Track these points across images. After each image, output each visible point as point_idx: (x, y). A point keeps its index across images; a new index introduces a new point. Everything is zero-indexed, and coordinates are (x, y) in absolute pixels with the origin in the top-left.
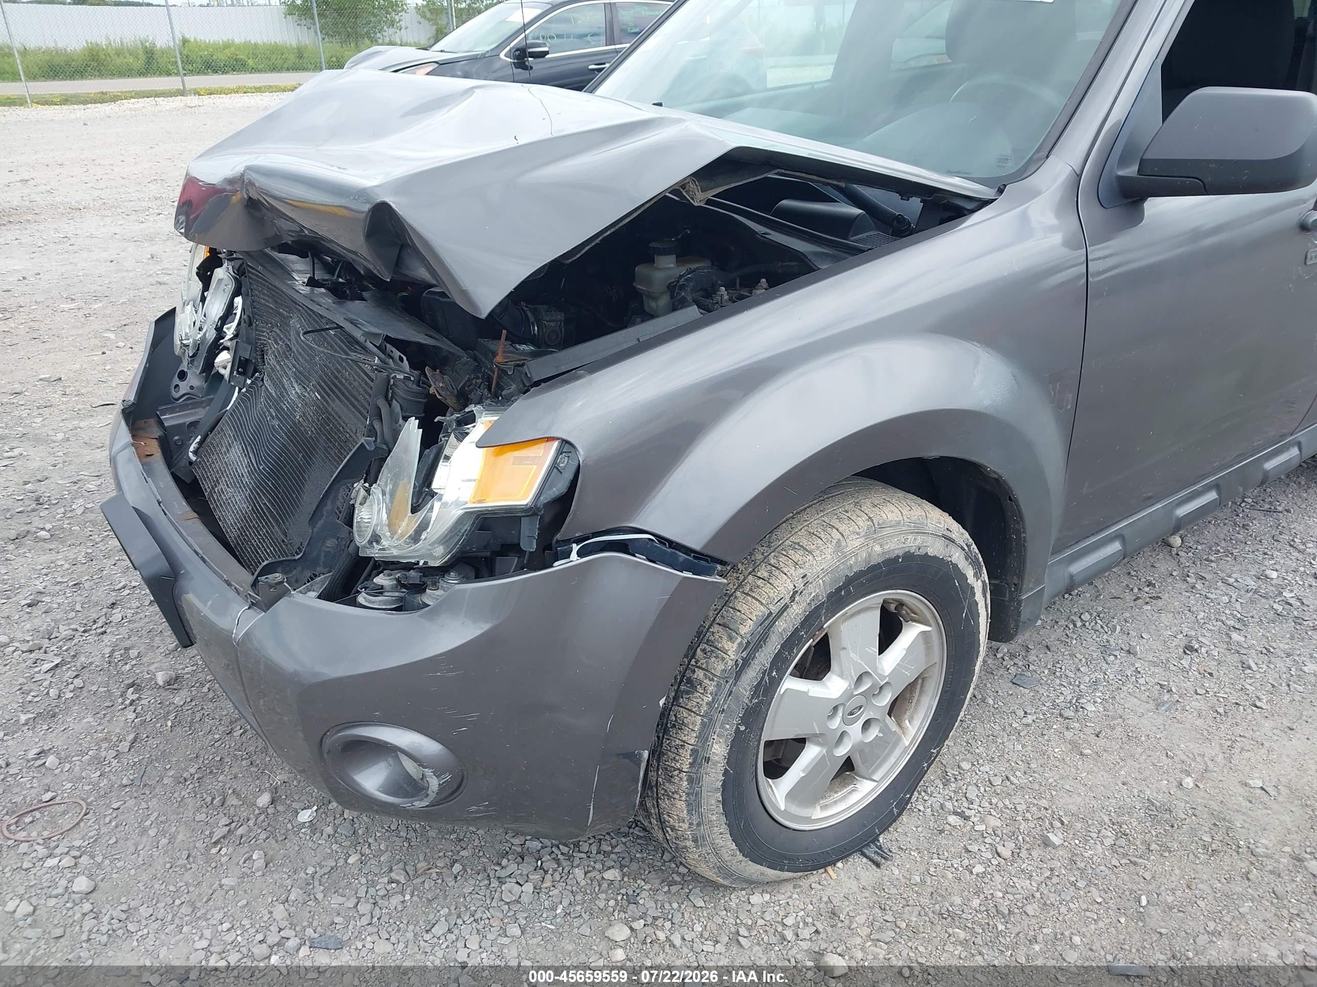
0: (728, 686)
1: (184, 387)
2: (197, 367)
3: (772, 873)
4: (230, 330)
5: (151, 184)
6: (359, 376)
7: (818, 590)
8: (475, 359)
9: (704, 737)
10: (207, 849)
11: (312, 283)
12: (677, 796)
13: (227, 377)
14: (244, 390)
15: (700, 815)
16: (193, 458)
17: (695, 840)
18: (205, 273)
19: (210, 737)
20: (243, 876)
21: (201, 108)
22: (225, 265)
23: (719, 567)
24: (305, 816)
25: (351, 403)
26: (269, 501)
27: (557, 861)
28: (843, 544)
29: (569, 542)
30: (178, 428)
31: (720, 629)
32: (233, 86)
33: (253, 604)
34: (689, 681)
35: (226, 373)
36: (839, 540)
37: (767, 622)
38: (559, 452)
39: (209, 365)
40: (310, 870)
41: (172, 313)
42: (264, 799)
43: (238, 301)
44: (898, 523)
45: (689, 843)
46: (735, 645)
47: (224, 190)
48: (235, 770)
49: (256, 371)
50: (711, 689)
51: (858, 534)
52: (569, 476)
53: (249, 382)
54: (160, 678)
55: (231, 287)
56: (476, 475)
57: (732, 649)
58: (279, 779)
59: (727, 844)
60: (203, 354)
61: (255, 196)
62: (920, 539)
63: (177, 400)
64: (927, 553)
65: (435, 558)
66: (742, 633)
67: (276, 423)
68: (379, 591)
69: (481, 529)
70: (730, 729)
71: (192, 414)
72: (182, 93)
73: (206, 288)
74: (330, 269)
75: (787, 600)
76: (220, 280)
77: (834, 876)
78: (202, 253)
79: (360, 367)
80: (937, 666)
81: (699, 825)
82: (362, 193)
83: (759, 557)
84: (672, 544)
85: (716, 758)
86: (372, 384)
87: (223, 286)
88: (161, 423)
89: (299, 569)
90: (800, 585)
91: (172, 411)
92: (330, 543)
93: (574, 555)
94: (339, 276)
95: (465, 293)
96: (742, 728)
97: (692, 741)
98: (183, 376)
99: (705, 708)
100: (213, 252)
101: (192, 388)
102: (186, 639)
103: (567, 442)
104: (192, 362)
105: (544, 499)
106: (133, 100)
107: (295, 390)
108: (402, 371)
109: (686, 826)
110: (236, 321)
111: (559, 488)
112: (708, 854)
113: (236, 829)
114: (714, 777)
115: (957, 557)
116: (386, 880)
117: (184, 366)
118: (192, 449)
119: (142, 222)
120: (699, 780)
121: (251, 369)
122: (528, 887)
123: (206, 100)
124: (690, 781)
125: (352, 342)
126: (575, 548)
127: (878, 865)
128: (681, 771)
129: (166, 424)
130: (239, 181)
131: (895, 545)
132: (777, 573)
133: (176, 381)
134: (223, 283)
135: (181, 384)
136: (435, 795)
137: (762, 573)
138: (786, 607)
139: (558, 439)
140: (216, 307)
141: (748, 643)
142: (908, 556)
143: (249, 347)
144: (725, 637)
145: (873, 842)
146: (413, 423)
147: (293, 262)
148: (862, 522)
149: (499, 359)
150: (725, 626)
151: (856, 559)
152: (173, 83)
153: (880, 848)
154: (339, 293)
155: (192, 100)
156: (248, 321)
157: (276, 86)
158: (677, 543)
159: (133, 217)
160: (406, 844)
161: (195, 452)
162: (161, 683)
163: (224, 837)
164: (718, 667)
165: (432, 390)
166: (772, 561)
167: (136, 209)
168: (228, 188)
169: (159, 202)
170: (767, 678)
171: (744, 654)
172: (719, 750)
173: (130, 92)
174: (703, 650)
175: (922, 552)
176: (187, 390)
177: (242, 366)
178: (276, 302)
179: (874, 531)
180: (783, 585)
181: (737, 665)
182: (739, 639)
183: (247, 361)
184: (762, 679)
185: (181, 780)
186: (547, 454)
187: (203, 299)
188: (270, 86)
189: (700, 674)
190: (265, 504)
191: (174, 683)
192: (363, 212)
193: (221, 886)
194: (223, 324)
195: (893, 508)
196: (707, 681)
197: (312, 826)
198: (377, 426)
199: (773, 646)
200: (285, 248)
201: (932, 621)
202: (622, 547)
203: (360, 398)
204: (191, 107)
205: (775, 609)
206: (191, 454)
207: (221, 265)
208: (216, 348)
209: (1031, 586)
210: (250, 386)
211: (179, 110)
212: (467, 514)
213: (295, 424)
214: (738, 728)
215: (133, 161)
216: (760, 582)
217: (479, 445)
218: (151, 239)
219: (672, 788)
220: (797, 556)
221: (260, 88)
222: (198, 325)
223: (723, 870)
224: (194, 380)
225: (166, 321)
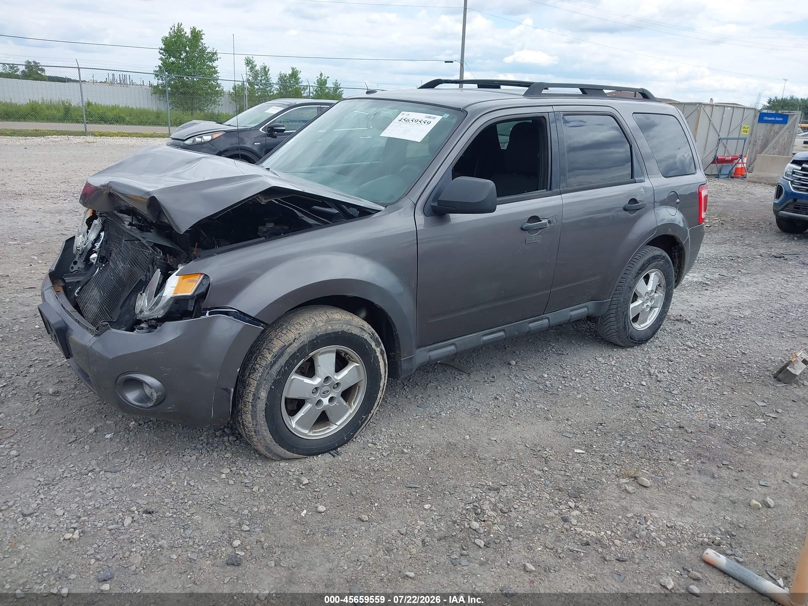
0: (267, 370)
1: (76, 268)
2: (82, 259)
3: (289, 454)
4: (98, 245)
5: (62, 184)
6: (144, 257)
7: (305, 339)
8: (188, 254)
9: (258, 389)
10: (66, 445)
11: (130, 224)
12: (248, 412)
13: (94, 263)
14: (101, 269)
15: (257, 421)
16: (77, 295)
17: (255, 432)
18: (89, 222)
19: (71, 411)
20: (80, 453)
21: (95, 144)
22: (98, 219)
23: (262, 324)
24: (108, 436)
25: (141, 267)
26: (107, 307)
27: (208, 451)
28: (316, 324)
29: (206, 309)
30: (70, 283)
31: (266, 350)
32: (115, 131)
33: (96, 334)
34: (254, 369)
35: (94, 262)
36: (314, 322)
37: (283, 348)
38: (203, 278)
39: (87, 259)
40: (108, 452)
41: (73, 238)
42: (92, 430)
43: (102, 234)
44: (340, 320)
45: (253, 433)
46: (271, 356)
47: (101, 189)
48: (81, 422)
49: (107, 261)
50: (261, 371)
51: (322, 321)
52: (206, 286)
53: (104, 265)
54: (51, 392)
55: (100, 227)
56: (175, 285)
57: (269, 357)
58: (99, 425)
59: (268, 436)
60: (85, 254)
61: (112, 192)
62: (349, 327)
63: (72, 273)
64: (352, 333)
65: (160, 314)
66: (274, 351)
67: (112, 278)
68: (142, 328)
69: (176, 303)
70: (268, 387)
71: (77, 278)
72: (84, 134)
73: (89, 228)
74: (139, 221)
75: (292, 341)
76: (96, 224)
77: (316, 459)
78: (89, 214)
79: (144, 254)
80: (363, 381)
81: (256, 425)
82: (148, 193)
83: (284, 327)
84: (244, 314)
85: (262, 398)
86: (147, 259)
87: (96, 227)
88: (64, 281)
89: (115, 325)
90: (297, 336)
91: (69, 276)
92: (127, 316)
93: (207, 314)
94: (142, 223)
95: (176, 226)
96: (273, 387)
97: (253, 391)
98: (75, 263)
99: (258, 378)
100: (94, 212)
101: (79, 268)
102: (68, 355)
103: (206, 275)
104: (80, 257)
105: (196, 293)
106: (54, 136)
107: (121, 265)
108: (159, 256)
109: (251, 425)
110: (101, 242)
111: (203, 290)
112: (261, 439)
113: (79, 439)
114: (261, 405)
115: (366, 336)
116: (138, 455)
117: (76, 259)
118: (76, 292)
119: (56, 204)
120: (256, 406)
121: (105, 261)
122: (194, 457)
123: (99, 139)
124: (252, 406)
125: (143, 246)
126: (208, 312)
127: (334, 456)
128: (249, 402)
129: (66, 281)
130: (107, 186)
131: (338, 327)
132: (289, 332)
133: (72, 265)
134: (97, 226)
135: (74, 266)
136: (155, 401)
137: (284, 332)
138: (291, 344)
139: (203, 274)
140: (92, 236)
141: (276, 355)
142: (343, 332)
143: (105, 252)
144: (268, 353)
145: (335, 450)
146: (159, 270)
147: (126, 218)
148: (324, 318)
149: (194, 253)
150: (268, 349)
151: (321, 330)
152: (79, 127)
153: (337, 452)
154: (141, 229)
155: (90, 139)
156: (106, 241)
157: (141, 133)
158: (247, 315)
159: (51, 201)
160: (148, 445)
161: (78, 293)
162: (51, 393)
163: (74, 441)
164: (264, 363)
165: (168, 262)
166: (288, 328)
167: (52, 196)
168: (103, 188)
169: (66, 194)
170: (283, 369)
171: (274, 359)
172: (263, 394)
173: (53, 131)
174: (260, 358)
175: (350, 332)
176: (77, 269)
177: (102, 259)
178: (117, 233)
179: (329, 321)
180: (291, 336)
181: (271, 363)
182: (273, 354)
183: (104, 257)
184: (281, 369)
185: (58, 424)
186: (199, 279)
187: (88, 232)
188: (137, 133)
189: (258, 366)
190: (105, 308)
191: (56, 394)
192: (146, 199)
193: (71, 455)
194: (95, 243)
195: (338, 314)
196: (260, 368)
197: (111, 439)
198: (148, 274)
199: (286, 357)
200: (122, 212)
201: (359, 362)
202: (226, 313)
203: (144, 265)
204: (89, 143)
205: (287, 344)
206: (76, 294)
207: (97, 219)
208: (91, 252)
209: (405, 355)
210: (104, 267)
211: (81, 144)
212: (172, 298)
213: (120, 277)
214: (271, 387)
215: (53, 171)
216: (282, 335)
217: (176, 275)
218: (59, 212)
219: (246, 409)
220: (297, 327)
221: (131, 133)
222: (84, 242)
223: (267, 448)
224: (80, 265)
225: (71, 240)
